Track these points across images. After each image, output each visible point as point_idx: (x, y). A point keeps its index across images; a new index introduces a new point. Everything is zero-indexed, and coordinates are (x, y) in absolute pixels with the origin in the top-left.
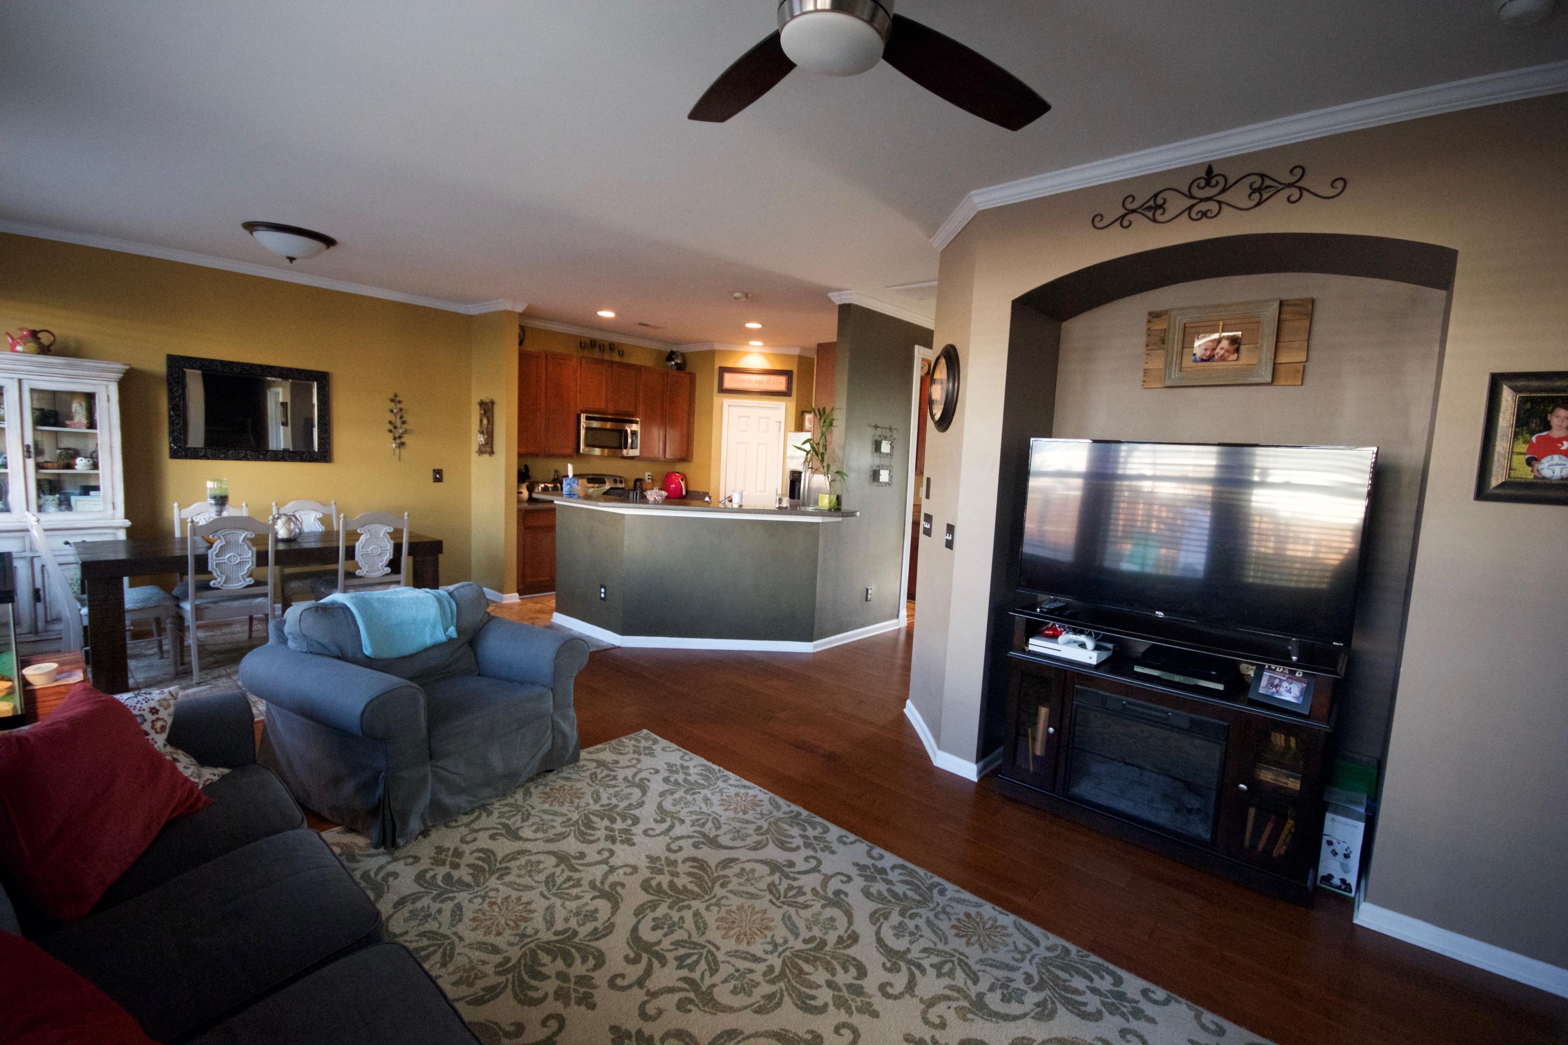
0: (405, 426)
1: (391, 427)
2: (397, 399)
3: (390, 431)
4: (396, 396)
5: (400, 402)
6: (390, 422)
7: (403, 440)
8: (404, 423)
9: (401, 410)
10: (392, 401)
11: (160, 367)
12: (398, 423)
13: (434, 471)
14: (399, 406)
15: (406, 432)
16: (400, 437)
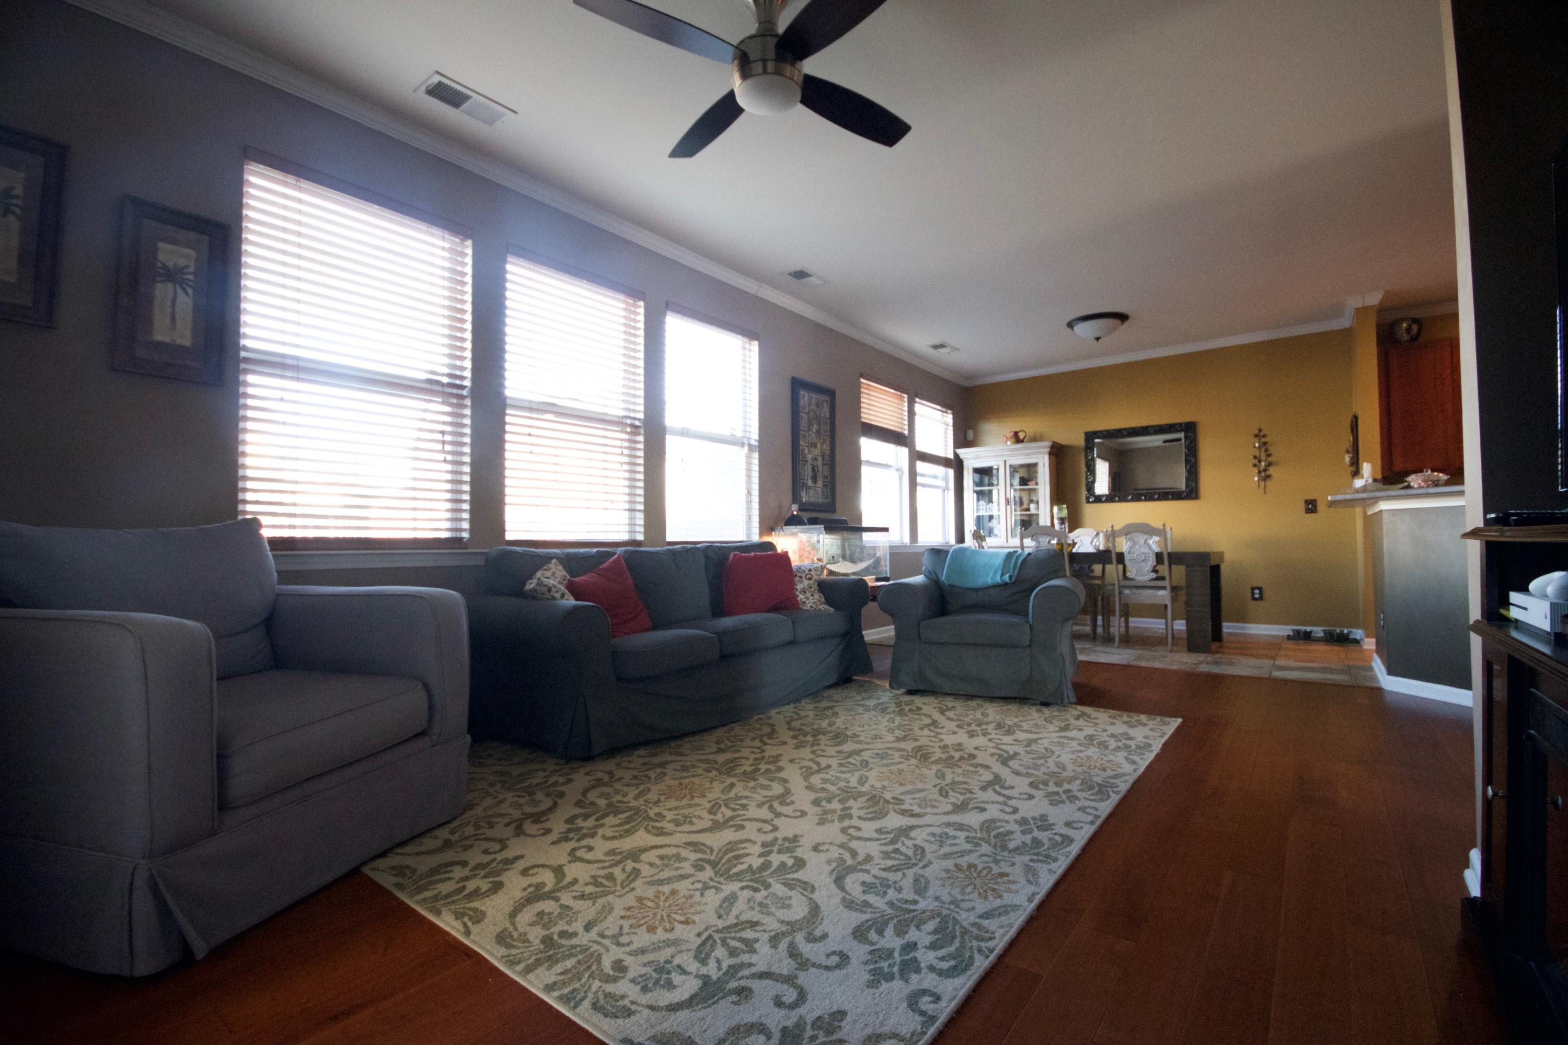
0: (1270, 459)
1: (1256, 461)
2: (1262, 433)
3: (1255, 465)
4: (1260, 431)
5: (1264, 436)
6: (1255, 457)
7: (1268, 473)
8: (1269, 455)
9: (1265, 444)
10: (1256, 436)
11: (1080, 441)
12: (1263, 457)
13: (1306, 501)
14: (1263, 440)
15: (1270, 464)
16: (1265, 470)
